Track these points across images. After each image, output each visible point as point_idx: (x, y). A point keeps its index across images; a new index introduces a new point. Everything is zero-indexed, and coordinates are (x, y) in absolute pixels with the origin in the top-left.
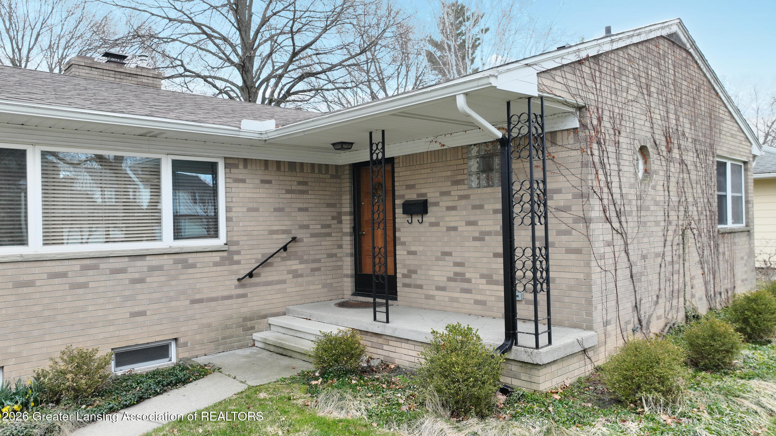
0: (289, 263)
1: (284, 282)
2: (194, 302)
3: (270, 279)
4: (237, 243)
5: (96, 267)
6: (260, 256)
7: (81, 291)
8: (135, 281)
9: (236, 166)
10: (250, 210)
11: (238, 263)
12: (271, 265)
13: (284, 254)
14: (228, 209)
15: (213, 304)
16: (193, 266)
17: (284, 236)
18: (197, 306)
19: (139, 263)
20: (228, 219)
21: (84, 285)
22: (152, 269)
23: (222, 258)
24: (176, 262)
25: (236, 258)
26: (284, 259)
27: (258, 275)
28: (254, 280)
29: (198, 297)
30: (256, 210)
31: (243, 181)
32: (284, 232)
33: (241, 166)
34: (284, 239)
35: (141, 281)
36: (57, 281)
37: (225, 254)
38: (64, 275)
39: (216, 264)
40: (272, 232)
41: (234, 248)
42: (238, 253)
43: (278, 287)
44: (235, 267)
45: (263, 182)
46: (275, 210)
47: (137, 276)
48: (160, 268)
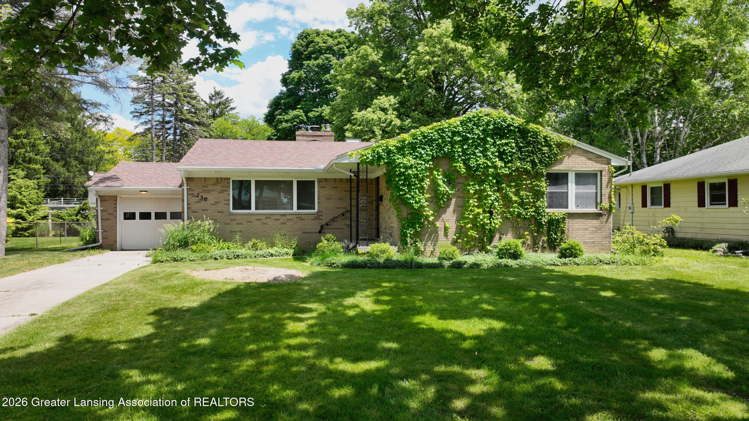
0: (345, 221)
1: (343, 229)
2: (303, 233)
3: (336, 227)
4: (322, 212)
5: (269, 218)
6: (331, 218)
7: (265, 225)
8: (282, 223)
9: (322, 182)
10: (327, 199)
11: (322, 219)
12: (336, 221)
13: (343, 217)
14: (318, 199)
15: (311, 234)
16: (304, 220)
17: (343, 210)
18: (305, 235)
19: (284, 217)
20: (318, 202)
21: (266, 224)
22: (288, 220)
23: (315, 217)
24: (297, 218)
25: (321, 217)
26: (343, 219)
27: (331, 225)
28: (328, 227)
29: (305, 231)
30: (330, 199)
31: (325, 187)
32: (343, 208)
33: (324, 182)
34: (342, 211)
35: (285, 223)
36: (258, 221)
37: (316, 216)
38: (260, 220)
39: (312, 219)
40: (337, 208)
41: (320, 214)
42: (322, 216)
43: (340, 230)
44: (321, 221)
45: (334, 187)
46: (339, 199)
47: (283, 222)
48: (291, 219)
